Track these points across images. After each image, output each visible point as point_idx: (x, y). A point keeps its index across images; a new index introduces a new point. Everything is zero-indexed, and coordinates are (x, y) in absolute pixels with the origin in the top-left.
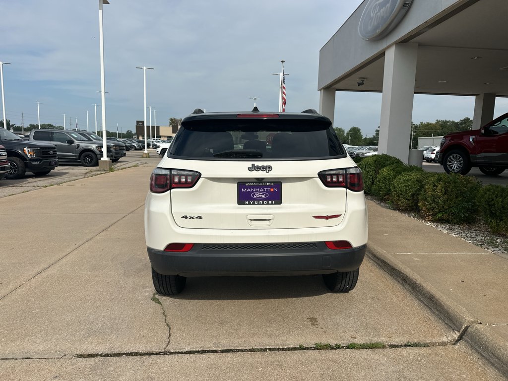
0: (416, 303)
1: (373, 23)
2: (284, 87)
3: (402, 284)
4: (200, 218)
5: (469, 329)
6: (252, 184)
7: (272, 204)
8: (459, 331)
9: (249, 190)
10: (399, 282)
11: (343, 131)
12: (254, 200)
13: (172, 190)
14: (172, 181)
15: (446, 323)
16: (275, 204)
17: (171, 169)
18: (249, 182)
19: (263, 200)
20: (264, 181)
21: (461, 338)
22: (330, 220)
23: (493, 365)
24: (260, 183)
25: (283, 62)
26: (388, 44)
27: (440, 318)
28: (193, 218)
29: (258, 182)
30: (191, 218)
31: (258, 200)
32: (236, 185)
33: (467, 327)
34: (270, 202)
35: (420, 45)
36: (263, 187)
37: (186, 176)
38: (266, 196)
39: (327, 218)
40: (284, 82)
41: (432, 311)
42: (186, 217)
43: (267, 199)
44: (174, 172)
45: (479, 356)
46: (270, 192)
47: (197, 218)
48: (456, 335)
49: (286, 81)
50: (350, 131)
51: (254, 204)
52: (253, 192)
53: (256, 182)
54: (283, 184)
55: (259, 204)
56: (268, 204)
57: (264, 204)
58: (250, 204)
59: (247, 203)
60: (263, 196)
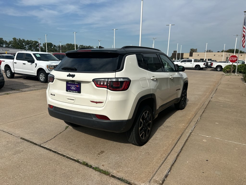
4: (54, 95)
6: (71, 83)
7: (77, 93)
9: (70, 85)
16: (78, 93)
19: (74, 90)
20: (75, 82)
22: (98, 104)
24: (73, 82)
31: (72, 90)
32: (66, 82)
36: (75, 84)
38: (75, 89)
39: (97, 103)
43: (75, 90)
46: (76, 87)
51: (71, 92)
52: (71, 86)
53: (72, 82)
54: (81, 84)
55: (72, 92)
56: (75, 92)
57: (74, 92)
58: (69, 92)
59: (69, 91)
60: (74, 89)
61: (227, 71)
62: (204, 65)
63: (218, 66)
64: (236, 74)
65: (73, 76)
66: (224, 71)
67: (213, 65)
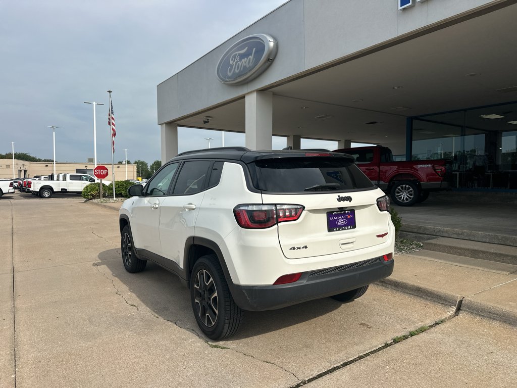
0: (406, 296)
1: (233, 71)
2: (113, 118)
3: (382, 285)
4: (306, 247)
5: (463, 302)
6: (337, 213)
7: (351, 229)
8: (455, 306)
9: (335, 218)
10: (378, 285)
11: (146, 164)
12: (339, 226)
13: (279, 224)
14: (278, 217)
15: (441, 304)
17: (275, 205)
18: (335, 212)
19: (345, 226)
20: (344, 210)
21: (458, 309)
23: (494, 319)
24: (342, 211)
25: (110, 92)
26: (249, 91)
27: (434, 301)
28: (299, 248)
29: (340, 211)
30: (298, 248)
31: (342, 226)
32: (325, 214)
33: (461, 301)
34: (349, 227)
35: (274, 94)
36: (344, 214)
37: (290, 210)
38: (346, 222)
39: (383, 236)
40: (112, 113)
41: (424, 298)
42: (294, 248)
43: (347, 225)
44: (278, 207)
45: (481, 317)
46: (348, 219)
47: (302, 248)
48: (454, 309)
49: (114, 111)
50: (153, 165)
51: (339, 230)
52: (338, 219)
53: (339, 211)
54: (355, 211)
55: (342, 230)
56: (348, 229)
57: (345, 229)
58: (337, 230)
59: (335, 229)
60: (344, 223)
61: (92, 195)
62: (12, 188)
63: (43, 188)
64: (115, 198)
65: (349, 199)
66: (87, 195)
67: (32, 185)
